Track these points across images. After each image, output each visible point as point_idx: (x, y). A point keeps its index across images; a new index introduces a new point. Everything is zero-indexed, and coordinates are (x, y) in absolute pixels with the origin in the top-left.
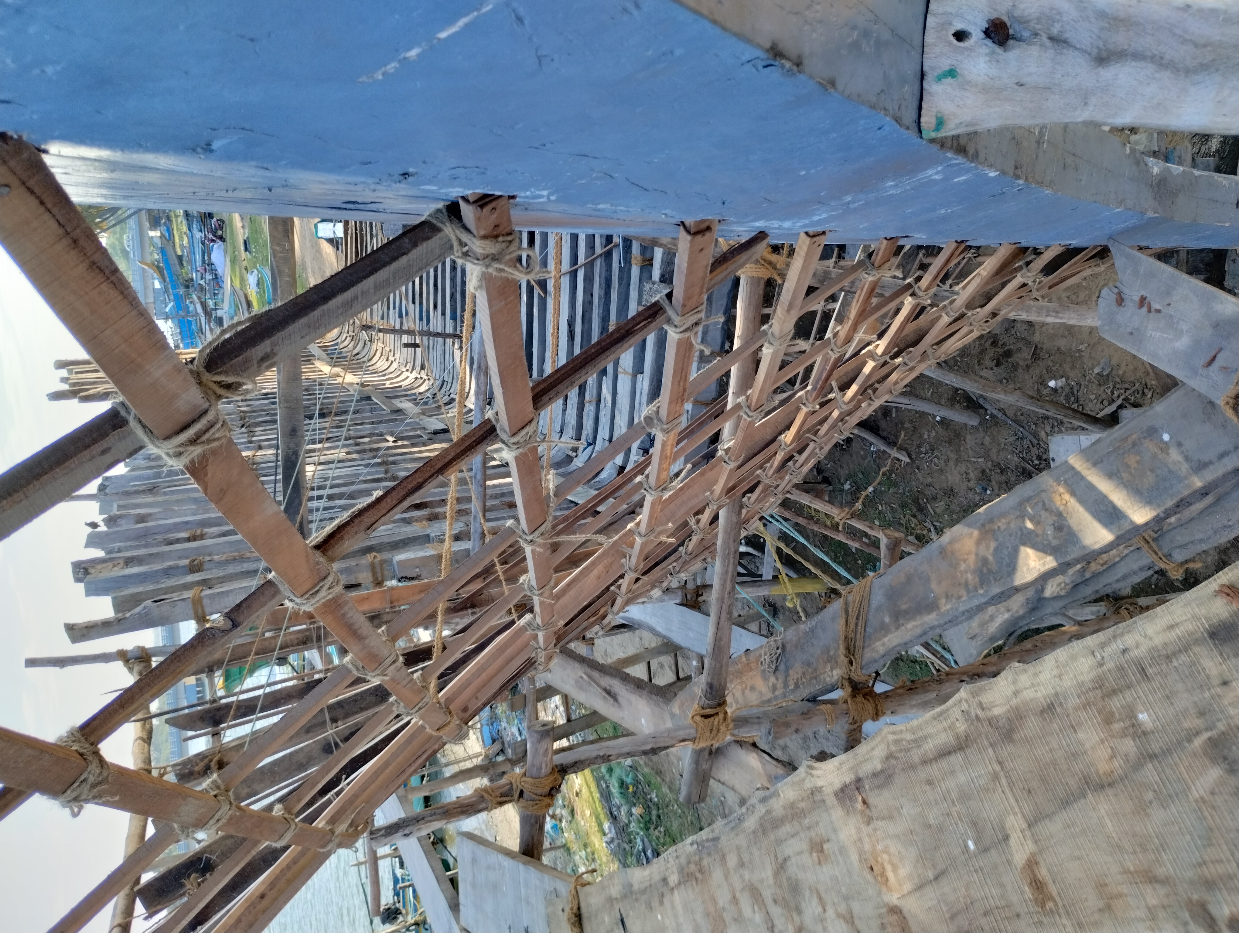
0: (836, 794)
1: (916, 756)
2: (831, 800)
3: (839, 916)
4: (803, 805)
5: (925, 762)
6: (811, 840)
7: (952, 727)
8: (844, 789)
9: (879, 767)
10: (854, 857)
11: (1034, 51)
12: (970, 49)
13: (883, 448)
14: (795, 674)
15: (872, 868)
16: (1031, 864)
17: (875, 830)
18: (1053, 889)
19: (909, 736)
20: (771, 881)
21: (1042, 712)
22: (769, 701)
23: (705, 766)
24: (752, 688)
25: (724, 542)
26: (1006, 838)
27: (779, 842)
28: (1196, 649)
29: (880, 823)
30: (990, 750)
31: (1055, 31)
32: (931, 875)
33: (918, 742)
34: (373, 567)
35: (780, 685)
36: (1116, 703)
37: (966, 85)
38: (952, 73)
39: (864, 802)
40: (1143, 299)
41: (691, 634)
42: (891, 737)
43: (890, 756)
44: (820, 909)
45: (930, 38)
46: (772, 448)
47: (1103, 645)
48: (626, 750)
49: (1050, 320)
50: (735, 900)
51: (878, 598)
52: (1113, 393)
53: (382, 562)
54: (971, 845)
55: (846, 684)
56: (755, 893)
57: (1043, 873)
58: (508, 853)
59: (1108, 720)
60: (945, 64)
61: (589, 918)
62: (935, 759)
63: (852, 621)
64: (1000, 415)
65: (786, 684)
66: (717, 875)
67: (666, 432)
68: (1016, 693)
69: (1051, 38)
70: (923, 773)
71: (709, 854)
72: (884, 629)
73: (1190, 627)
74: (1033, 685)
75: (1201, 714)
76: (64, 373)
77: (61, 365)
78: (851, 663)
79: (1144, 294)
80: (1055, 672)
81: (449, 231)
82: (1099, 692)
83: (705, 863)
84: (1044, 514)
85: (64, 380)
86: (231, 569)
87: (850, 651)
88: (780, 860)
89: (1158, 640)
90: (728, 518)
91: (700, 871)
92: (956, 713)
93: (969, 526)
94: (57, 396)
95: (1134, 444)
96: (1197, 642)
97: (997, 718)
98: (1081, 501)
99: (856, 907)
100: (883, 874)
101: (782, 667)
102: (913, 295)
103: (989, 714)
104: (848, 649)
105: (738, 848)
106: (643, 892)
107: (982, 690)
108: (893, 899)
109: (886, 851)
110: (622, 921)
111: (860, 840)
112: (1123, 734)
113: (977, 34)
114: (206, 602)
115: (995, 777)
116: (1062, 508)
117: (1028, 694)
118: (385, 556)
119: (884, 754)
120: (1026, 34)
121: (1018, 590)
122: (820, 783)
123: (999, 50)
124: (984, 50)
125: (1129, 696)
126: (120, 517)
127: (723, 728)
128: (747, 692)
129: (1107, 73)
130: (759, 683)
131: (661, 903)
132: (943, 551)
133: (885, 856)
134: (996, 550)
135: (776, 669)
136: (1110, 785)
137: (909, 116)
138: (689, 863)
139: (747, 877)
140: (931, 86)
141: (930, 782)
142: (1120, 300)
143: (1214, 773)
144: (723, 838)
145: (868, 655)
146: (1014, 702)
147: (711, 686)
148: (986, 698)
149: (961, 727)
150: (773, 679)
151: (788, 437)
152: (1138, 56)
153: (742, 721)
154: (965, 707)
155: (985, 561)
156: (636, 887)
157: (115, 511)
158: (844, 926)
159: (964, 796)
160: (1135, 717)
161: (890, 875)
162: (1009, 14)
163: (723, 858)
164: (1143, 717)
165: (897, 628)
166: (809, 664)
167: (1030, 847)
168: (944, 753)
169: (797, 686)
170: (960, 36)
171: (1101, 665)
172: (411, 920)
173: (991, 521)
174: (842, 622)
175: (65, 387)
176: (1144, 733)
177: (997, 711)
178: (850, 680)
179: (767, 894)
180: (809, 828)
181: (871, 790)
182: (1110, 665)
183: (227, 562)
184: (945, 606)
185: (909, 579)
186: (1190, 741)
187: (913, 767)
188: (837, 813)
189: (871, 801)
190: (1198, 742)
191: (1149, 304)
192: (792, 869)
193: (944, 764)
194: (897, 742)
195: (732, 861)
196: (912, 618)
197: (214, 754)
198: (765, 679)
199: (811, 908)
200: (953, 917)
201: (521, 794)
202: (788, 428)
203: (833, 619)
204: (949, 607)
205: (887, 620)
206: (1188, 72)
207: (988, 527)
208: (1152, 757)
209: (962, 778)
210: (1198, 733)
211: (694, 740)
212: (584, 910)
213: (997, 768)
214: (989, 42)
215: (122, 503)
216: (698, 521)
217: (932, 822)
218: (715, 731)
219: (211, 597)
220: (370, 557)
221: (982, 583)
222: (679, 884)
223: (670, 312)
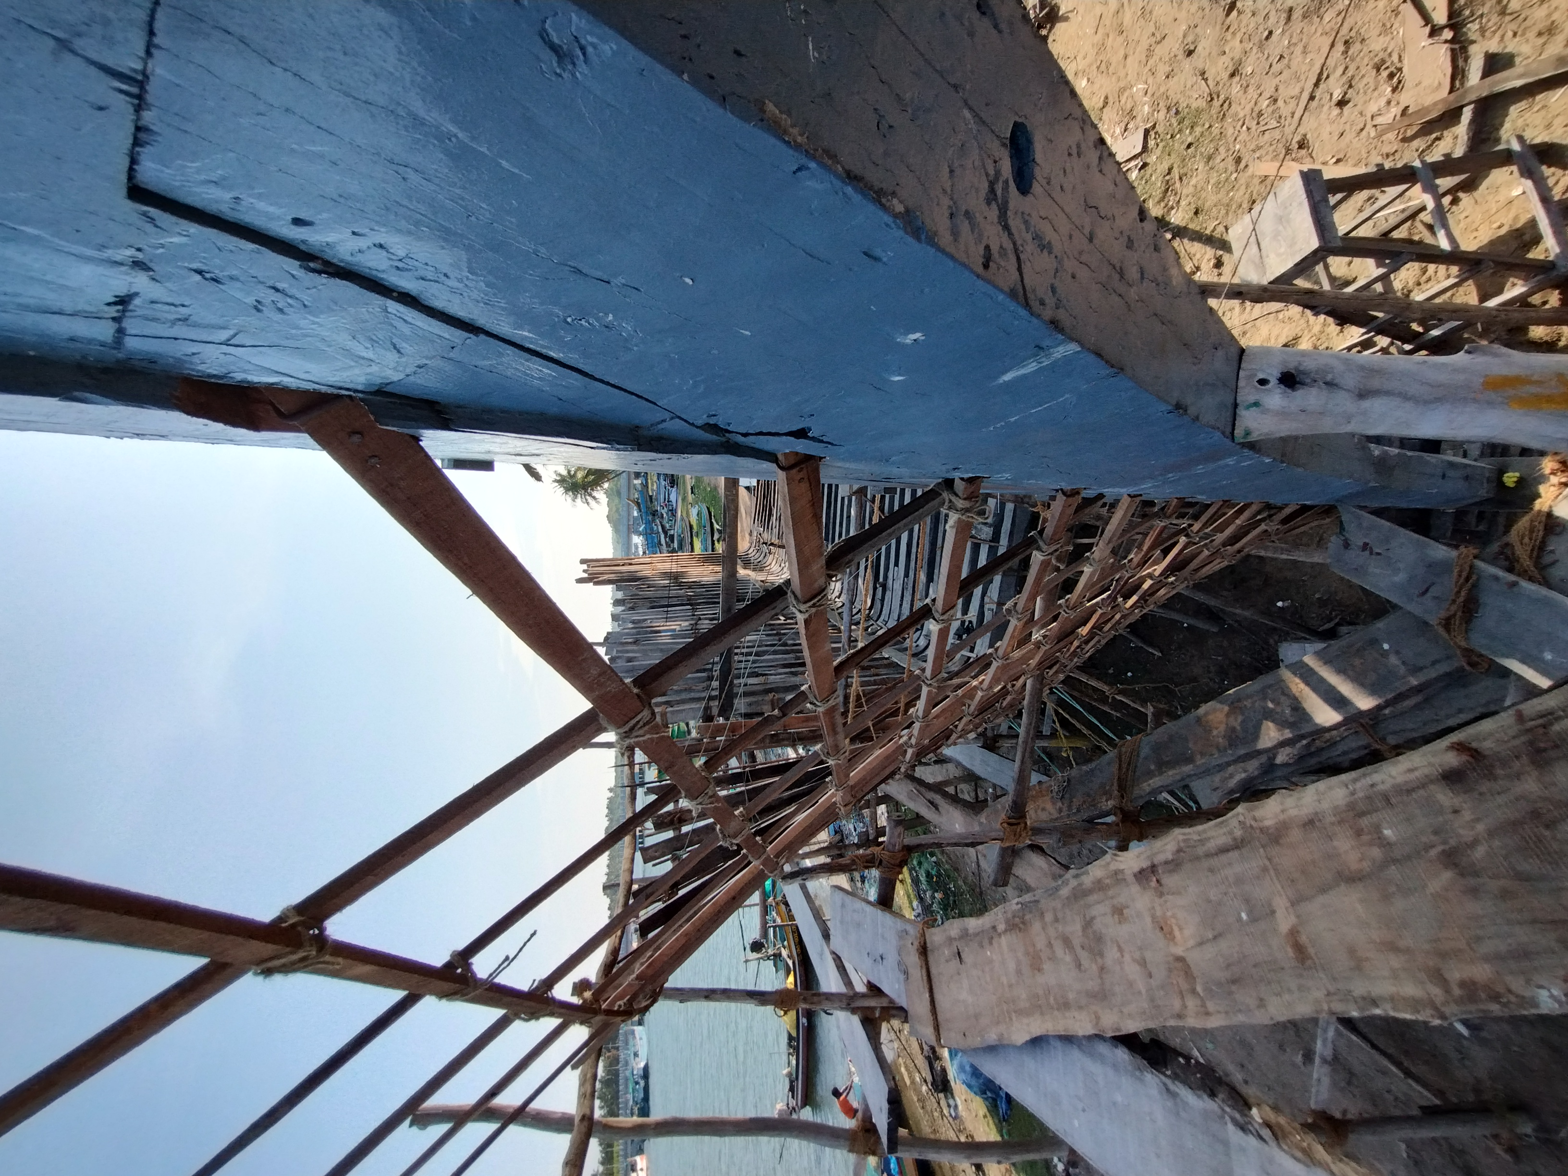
0: (1135, 875)
1: (1200, 851)
2: (1130, 879)
3: (1134, 960)
4: (1108, 881)
5: (1209, 855)
6: (1113, 906)
7: (1231, 832)
8: (1142, 871)
9: (1170, 857)
10: (1148, 920)
11: (1314, 391)
12: (1269, 390)
13: (1140, 645)
14: (1076, 802)
15: (1162, 928)
16: (1293, 933)
17: (1166, 902)
18: (1311, 951)
19: (1196, 837)
20: (1080, 934)
21: (1305, 825)
22: (1057, 819)
23: (1009, 860)
24: (1043, 809)
25: (1030, 703)
26: (1273, 912)
27: (1089, 906)
28: (1432, 787)
29: (1170, 897)
30: (1261, 850)
31: (1329, 377)
32: (1211, 936)
33: (1202, 842)
34: (772, 701)
35: (1065, 809)
36: (1365, 822)
37: (1266, 411)
38: (1256, 404)
39: (1158, 881)
40: (1366, 545)
41: (989, 769)
42: (1181, 837)
43: (1179, 851)
44: (1118, 954)
45: (1241, 383)
46: (1071, 638)
47: (1355, 781)
48: (954, 841)
49: (1284, 557)
50: (1050, 945)
51: (1145, 751)
52: (1331, 613)
53: (779, 699)
54: (1244, 916)
55: (1118, 812)
56: (1067, 942)
57: (1303, 939)
58: (869, 903)
59: (1359, 833)
60: (1252, 399)
61: (932, 951)
62: (1216, 854)
63: (1124, 766)
64: (1236, 625)
65: (1070, 807)
66: (1037, 926)
67: (1019, 619)
68: (1283, 811)
69: (1326, 383)
70: (1206, 864)
71: (1031, 912)
72: (1150, 774)
73: (1426, 771)
74: (1297, 806)
75: (1436, 833)
76: (585, 567)
77: (583, 562)
78: (1122, 797)
79: (1367, 541)
80: (1315, 798)
81: (945, 495)
82: (1351, 814)
83: (1027, 917)
84: (1283, 699)
85: (584, 571)
86: (684, 696)
87: (1123, 787)
88: (1088, 918)
89: (1400, 779)
90: (1033, 686)
91: (1024, 923)
92: (1234, 823)
93: (1221, 702)
94: (580, 581)
95: (1358, 650)
96: (1432, 782)
97: (1268, 828)
98: (1315, 690)
99: (1148, 955)
100: (1171, 932)
101: (1067, 796)
102: (1187, 536)
103: (1261, 824)
104: (1120, 786)
105: (1055, 910)
106: (977, 935)
107: (1256, 807)
108: (1179, 951)
109: (1174, 916)
110: (959, 953)
111: (1153, 908)
112: (1371, 844)
113: (1273, 381)
114: (668, 715)
115: (1265, 870)
116: (1297, 694)
117: (1293, 812)
118: (781, 695)
119: (1175, 849)
120: (1308, 381)
121: (1259, 752)
122: (1122, 867)
123: (1289, 391)
124: (1279, 391)
125: (1374, 818)
126: (618, 657)
127: (1024, 834)
128: (1039, 812)
129: (1366, 404)
130: (1049, 806)
131: (991, 943)
132: (1199, 720)
133: (1173, 921)
134: (1243, 722)
135: (1063, 797)
136: (1360, 879)
137: (1228, 430)
138: (1014, 917)
139: (1060, 928)
140: (1242, 412)
141: (1211, 870)
142: (1347, 545)
143: (1447, 875)
144: (1043, 901)
145: (1136, 792)
146: (1282, 817)
147: (1015, 802)
148: (1258, 813)
149: (1238, 833)
150: (1059, 804)
151: (1084, 631)
152: (1388, 393)
153: (1037, 831)
154: (1241, 818)
155: (1233, 729)
156: (971, 931)
157: (614, 654)
158: (1138, 968)
159: (1239, 881)
160: (1381, 832)
161: (1177, 933)
162: (1296, 369)
163: (1042, 914)
164: (1387, 832)
165: (1161, 773)
166: (1089, 795)
167: (1293, 920)
168: (1224, 850)
169: (1078, 811)
170: (1263, 382)
171: (1353, 794)
172: (771, 952)
173: (1239, 700)
174: (1117, 766)
175: (586, 575)
176: (1388, 843)
177: (1268, 823)
178: (1121, 809)
179: (1076, 942)
180: (1112, 898)
181: (1164, 872)
182: (1361, 794)
183: (681, 691)
184: (1200, 761)
185: (1171, 738)
186: (1427, 851)
187: (1198, 858)
188: (1135, 888)
189: (1163, 882)
190: (1433, 853)
191: (1371, 549)
192: (1098, 925)
193: (1224, 858)
194: (1185, 841)
195: (1049, 917)
196: (1173, 768)
197: (676, 813)
198: (1054, 804)
199: (1111, 954)
200: (1228, 966)
201: (881, 861)
202: (1085, 624)
203: (1109, 764)
204: (1203, 761)
205: (1153, 767)
206: (1426, 402)
207: (1236, 704)
208: (1395, 861)
209: (1238, 868)
210: (1433, 846)
211: (1002, 840)
212: (928, 945)
213: (1267, 863)
214: (1282, 386)
215: (620, 649)
216: (1013, 686)
217: (1212, 898)
218: (1017, 836)
219: (673, 712)
220: (771, 696)
221: (1230, 745)
222: (1006, 931)
223: (1041, 543)
